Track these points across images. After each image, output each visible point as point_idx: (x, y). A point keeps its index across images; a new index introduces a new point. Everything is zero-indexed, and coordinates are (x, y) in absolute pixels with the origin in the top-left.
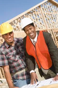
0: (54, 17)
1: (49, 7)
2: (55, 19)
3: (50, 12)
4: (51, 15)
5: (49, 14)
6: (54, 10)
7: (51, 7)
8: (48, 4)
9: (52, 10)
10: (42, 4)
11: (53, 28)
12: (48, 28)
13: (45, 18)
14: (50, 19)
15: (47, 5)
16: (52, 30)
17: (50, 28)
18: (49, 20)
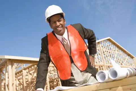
0: (112, 55)
1: (108, 46)
2: (113, 57)
3: (109, 50)
4: (110, 53)
5: (107, 52)
6: (113, 49)
7: (111, 46)
8: (108, 42)
9: (111, 49)
10: (102, 41)
11: (110, 65)
12: (106, 64)
13: (104, 55)
14: (109, 56)
15: (106, 43)
16: (109, 67)
17: (107, 65)
18: (107, 57)
